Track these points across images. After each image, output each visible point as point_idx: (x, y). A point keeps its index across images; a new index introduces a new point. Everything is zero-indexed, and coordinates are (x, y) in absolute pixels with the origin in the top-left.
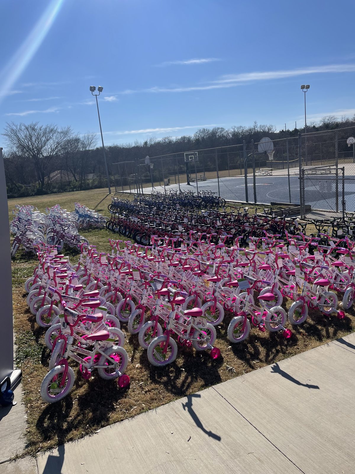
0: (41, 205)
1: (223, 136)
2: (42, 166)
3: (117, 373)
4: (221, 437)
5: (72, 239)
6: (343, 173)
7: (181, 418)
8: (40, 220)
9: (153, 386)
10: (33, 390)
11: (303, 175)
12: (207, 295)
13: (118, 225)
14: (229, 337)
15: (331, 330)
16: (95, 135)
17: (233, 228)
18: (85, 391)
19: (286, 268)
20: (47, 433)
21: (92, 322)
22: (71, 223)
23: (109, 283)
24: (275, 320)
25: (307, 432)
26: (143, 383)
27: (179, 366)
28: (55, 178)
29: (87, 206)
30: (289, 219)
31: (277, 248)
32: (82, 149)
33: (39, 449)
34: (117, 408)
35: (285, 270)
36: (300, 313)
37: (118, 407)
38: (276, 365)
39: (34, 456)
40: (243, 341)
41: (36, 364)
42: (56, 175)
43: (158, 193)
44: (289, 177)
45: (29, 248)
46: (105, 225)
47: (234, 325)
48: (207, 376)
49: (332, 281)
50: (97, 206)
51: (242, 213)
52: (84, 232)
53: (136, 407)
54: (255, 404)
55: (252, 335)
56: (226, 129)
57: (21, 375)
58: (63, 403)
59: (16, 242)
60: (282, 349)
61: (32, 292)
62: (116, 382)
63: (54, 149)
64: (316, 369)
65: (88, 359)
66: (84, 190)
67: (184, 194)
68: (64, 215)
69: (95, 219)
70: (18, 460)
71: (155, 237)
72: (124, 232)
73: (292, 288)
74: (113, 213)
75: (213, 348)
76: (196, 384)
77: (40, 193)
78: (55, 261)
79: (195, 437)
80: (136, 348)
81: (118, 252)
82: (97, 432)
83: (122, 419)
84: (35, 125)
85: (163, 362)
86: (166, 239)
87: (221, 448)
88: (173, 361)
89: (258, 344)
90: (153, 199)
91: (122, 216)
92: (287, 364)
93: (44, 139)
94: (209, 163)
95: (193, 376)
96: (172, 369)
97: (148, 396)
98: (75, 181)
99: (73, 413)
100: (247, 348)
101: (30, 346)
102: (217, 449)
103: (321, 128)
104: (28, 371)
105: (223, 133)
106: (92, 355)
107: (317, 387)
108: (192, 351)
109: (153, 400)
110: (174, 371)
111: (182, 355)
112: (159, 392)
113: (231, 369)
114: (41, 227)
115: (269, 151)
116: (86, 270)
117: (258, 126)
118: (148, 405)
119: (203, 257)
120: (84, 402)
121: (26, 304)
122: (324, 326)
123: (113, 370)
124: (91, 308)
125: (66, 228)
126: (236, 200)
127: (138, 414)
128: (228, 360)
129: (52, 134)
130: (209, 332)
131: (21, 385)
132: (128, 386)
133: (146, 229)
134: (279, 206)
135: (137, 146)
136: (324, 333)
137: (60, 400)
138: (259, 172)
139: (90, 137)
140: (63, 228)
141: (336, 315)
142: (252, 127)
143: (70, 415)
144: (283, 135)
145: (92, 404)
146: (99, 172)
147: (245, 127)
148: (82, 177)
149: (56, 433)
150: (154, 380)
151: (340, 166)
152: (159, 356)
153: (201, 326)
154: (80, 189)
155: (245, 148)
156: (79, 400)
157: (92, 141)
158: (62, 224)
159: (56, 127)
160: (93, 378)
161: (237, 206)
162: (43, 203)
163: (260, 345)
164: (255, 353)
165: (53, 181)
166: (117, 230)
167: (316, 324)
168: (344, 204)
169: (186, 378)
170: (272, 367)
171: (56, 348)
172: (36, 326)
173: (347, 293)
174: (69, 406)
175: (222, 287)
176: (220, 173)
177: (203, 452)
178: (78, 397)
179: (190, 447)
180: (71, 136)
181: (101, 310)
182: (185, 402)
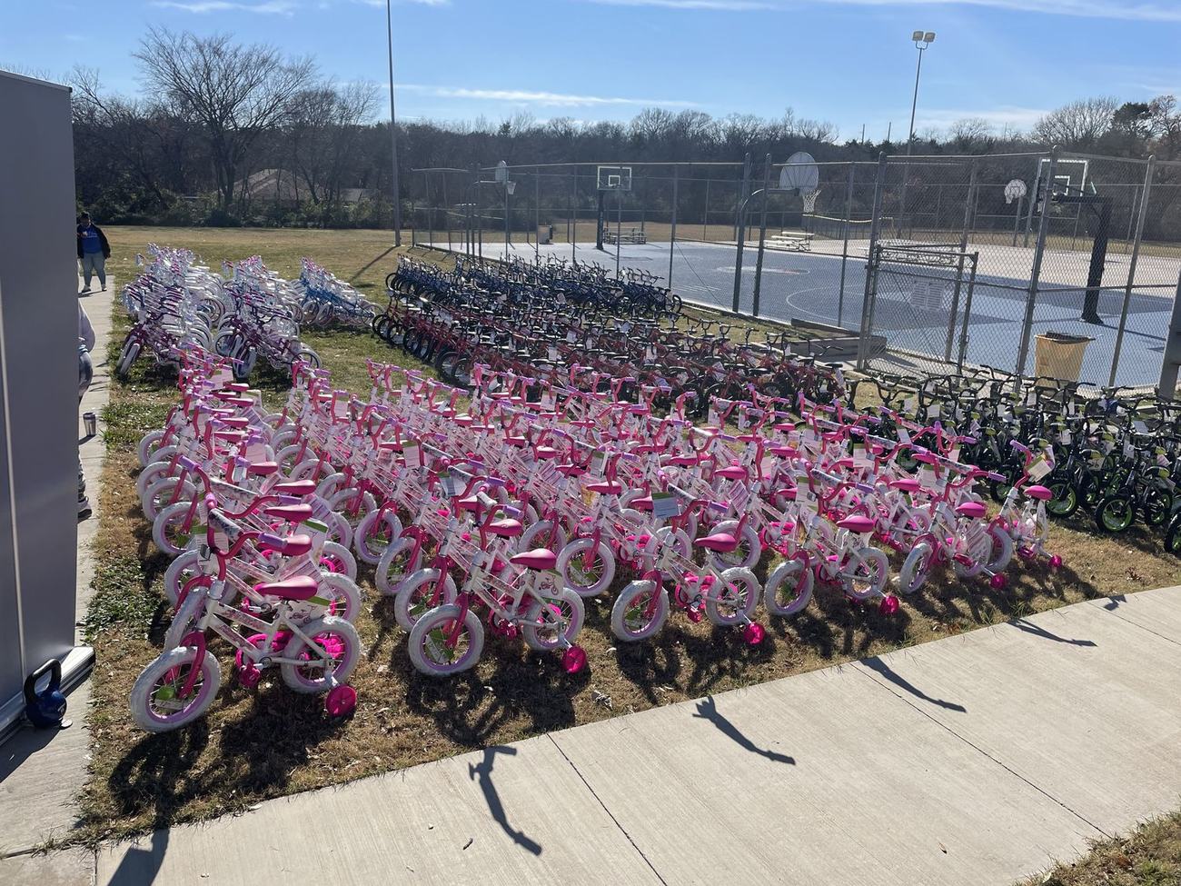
0: (218, 252)
1: (705, 136)
2: (231, 153)
3: (328, 681)
4: (544, 847)
5: (280, 349)
6: (974, 268)
7: (460, 797)
8: (206, 289)
9: (409, 718)
10: (116, 697)
11: (878, 259)
12: (582, 523)
13: (404, 327)
14: (616, 625)
15: (858, 636)
16: (377, 89)
17: (683, 370)
18: (243, 713)
19: (785, 482)
20: (132, 800)
21: (283, 555)
22: (284, 308)
23: (349, 467)
24: (730, 599)
25: (743, 856)
26: (387, 709)
27: (483, 679)
28: (261, 187)
29: (335, 269)
30: (823, 364)
31: (775, 430)
32: (339, 120)
33: (106, 833)
34: (312, 759)
35: (784, 485)
36: (794, 589)
37: (316, 757)
38: (708, 701)
39: (93, 847)
40: (647, 639)
41: (134, 638)
42: (264, 181)
43: (517, 261)
44: (844, 260)
45: (167, 357)
46: (371, 325)
47: (629, 599)
48: (543, 710)
49: (887, 523)
50: (359, 274)
51: (714, 336)
52: (316, 336)
53: (357, 762)
54: (639, 781)
55: (672, 628)
56: (715, 120)
57: (92, 659)
58: (184, 737)
59: (135, 338)
60: (733, 666)
61: (154, 464)
62: (322, 700)
63: (265, 111)
64: (798, 720)
65: (258, 641)
66: (331, 227)
67: (582, 271)
68: (268, 284)
69: (348, 306)
70: (52, 853)
71: (483, 369)
72: (415, 347)
73: (788, 529)
74: (395, 295)
75: (570, 646)
76: (512, 725)
77: (219, 221)
78: (224, 399)
79: (482, 841)
80: (386, 629)
81: (387, 394)
82: (255, 807)
83: (319, 784)
84: (221, 43)
85: (445, 668)
86: (509, 378)
87: (538, 871)
88: (470, 667)
89: (681, 650)
90: (500, 273)
91: (417, 306)
92: (735, 700)
93: (241, 81)
94: (660, 200)
95: (510, 706)
96: (464, 685)
97: (394, 739)
98: (312, 202)
99: (204, 760)
100: (653, 656)
101: (127, 594)
102: (527, 872)
103: (949, 148)
104: (111, 652)
105: (705, 127)
106: (270, 630)
107: (790, 761)
108: (522, 649)
109: (402, 749)
110: (467, 690)
111: (495, 655)
112: (421, 733)
113: (604, 699)
114: (205, 307)
115: (806, 190)
116: (298, 430)
117: (796, 121)
118: (387, 760)
119: (593, 432)
120: (235, 738)
121: (135, 493)
122: (844, 626)
123: (318, 672)
124: (287, 521)
125: (266, 319)
126: (710, 302)
127: (360, 778)
128: (602, 678)
129: (263, 72)
130: (566, 608)
131: (88, 684)
132: (349, 713)
133: (471, 348)
134: (808, 331)
135: (483, 133)
136: (840, 641)
137: (179, 728)
138: (778, 239)
139: (364, 91)
140: (258, 318)
141: (879, 604)
142: (780, 122)
143: (197, 764)
144: (853, 152)
145: (256, 744)
146: (378, 187)
147: (761, 119)
148: (331, 193)
149: (154, 800)
150: (415, 706)
151: (970, 250)
152: (435, 652)
153: (548, 593)
154: (322, 224)
155: (747, 173)
156: (223, 733)
157: (367, 104)
158: (256, 308)
159: (276, 54)
160: (268, 685)
161: (705, 317)
162: (223, 247)
163: (685, 653)
164: (668, 669)
165: (256, 195)
166: (400, 340)
167: (828, 618)
168: (963, 343)
169: (493, 708)
170: (697, 705)
171: (186, 605)
172: (151, 549)
173: (912, 557)
174: (199, 743)
175: (621, 508)
176: (680, 228)
177: (494, 875)
178: (223, 725)
179: (467, 862)
180: (313, 82)
181: (311, 529)
182: (477, 762)
